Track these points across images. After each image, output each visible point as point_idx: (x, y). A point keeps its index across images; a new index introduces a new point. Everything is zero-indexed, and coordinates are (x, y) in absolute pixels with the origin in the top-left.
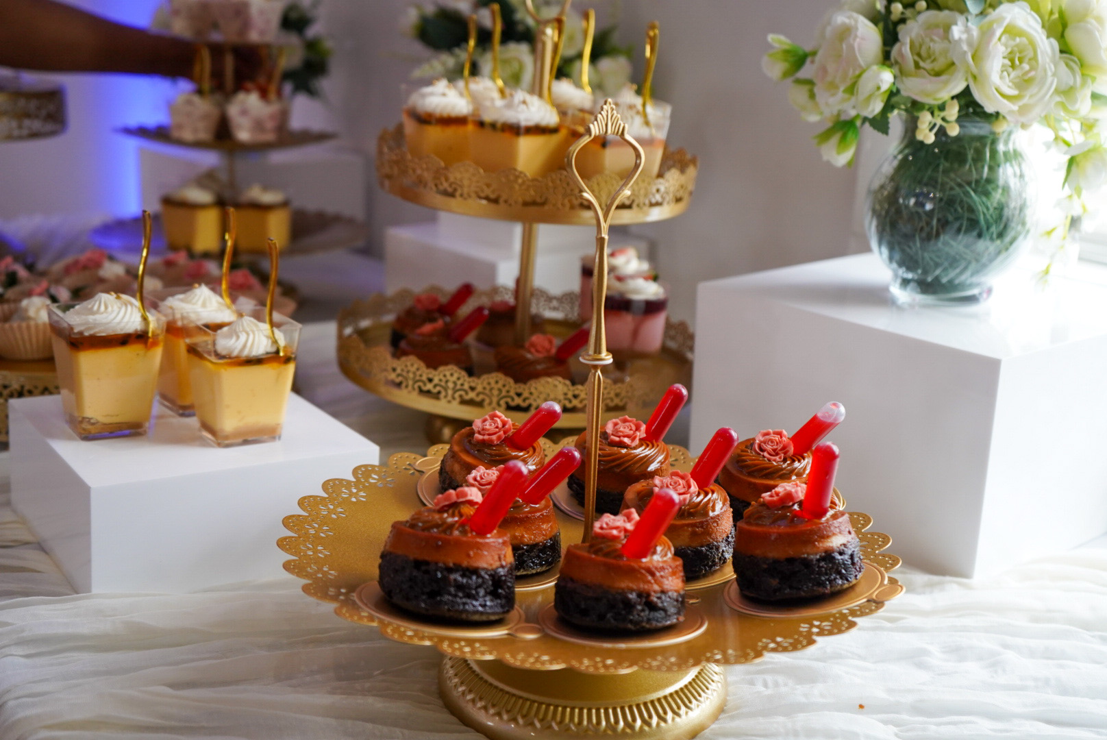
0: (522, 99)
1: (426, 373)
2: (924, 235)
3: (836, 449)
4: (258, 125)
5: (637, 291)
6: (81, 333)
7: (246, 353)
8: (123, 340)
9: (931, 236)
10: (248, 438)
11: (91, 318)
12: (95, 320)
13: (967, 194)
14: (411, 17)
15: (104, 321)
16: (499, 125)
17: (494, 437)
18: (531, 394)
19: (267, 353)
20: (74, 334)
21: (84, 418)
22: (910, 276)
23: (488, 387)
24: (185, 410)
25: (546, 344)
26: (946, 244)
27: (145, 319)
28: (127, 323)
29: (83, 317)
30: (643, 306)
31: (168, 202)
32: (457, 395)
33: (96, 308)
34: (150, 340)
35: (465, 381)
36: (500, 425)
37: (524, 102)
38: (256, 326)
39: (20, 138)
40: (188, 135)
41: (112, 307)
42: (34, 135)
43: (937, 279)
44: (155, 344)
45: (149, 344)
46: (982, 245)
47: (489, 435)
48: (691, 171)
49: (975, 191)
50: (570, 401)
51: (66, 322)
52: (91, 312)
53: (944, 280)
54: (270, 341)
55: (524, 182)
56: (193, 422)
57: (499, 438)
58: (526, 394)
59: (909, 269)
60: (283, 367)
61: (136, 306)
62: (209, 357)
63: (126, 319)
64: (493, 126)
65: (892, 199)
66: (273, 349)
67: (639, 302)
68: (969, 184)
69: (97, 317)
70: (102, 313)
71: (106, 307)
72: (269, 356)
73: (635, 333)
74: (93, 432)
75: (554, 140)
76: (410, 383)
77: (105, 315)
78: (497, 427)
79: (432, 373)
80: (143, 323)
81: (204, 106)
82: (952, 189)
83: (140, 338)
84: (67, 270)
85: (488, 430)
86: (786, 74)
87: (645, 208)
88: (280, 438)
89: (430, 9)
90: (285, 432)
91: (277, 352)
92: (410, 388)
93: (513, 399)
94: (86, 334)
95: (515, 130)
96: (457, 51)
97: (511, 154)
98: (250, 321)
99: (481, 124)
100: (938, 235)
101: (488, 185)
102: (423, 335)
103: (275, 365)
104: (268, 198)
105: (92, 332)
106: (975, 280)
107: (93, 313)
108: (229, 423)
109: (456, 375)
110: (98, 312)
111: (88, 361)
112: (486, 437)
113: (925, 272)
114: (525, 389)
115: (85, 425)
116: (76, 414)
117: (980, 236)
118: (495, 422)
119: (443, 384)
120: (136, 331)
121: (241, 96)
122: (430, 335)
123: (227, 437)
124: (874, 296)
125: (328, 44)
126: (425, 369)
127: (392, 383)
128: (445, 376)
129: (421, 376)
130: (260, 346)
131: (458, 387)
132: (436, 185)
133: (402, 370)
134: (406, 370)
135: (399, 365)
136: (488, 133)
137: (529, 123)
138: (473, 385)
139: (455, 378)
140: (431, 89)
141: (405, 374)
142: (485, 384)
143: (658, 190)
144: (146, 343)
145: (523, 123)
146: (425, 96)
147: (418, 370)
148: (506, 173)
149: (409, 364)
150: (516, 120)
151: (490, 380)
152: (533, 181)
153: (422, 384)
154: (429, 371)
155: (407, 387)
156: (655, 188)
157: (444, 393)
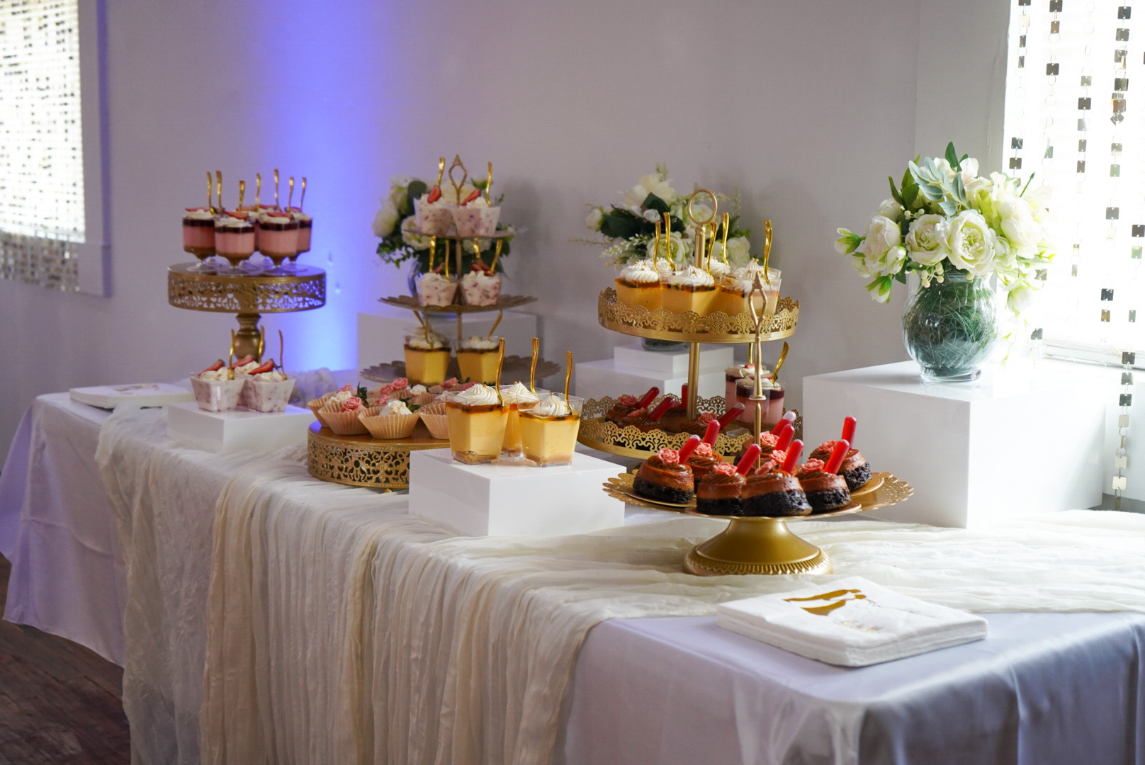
0: (692, 271)
1: (641, 435)
2: (933, 340)
6: (467, 405)
7: (556, 414)
8: (491, 408)
9: (937, 342)
10: (555, 462)
11: (474, 397)
13: (956, 316)
14: (597, 216)
15: (480, 399)
16: (680, 287)
19: (566, 414)
20: (464, 405)
21: (469, 452)
22: (929, 366)
24: (512, 453)
26: (947, 345)
27: (499, 398)
28: (492, 400)
29: (468, 397)
31: (407, 348)
33: (475, 391)
34: (503, 409)
35: (665, 438)
37: (694, 272)
38: (560, 401)
41: (483, 392)
43: (944, 366)
44: (505, 411)
45: (503, 411)
46: (967, 344)
48: (796, 310)
49: (960, 314)
50: (729, 449)
52: (472, 394)
53: (949, 367)
54: (567, 408)
55: (697, 318)
56: (521, 456)
59: (929, 361)
60: (574, 421)
61: (494, 392)
62: (537, 417)
63: (491, 398)
64: (676, 287)
65: (915, 321)
66: (569, 413)
68: (957, 310)
69: (476, 396)
70: (478, 395)
71: (481, 391)
72: (567, 416)
74: (472, 459)
75: (712, 293)
76: (631, 442)
77: (480, 396)
79: (644, 435)
80: (499, 400)
81: (445, 283)
82: (948, 313)
83: (499, 407)
86: (849, 251)
87: (769, 333)
89: (609, 210)
91: (571, 414)
94: (472, 405)
95: (690, 289)
97: (689, 303)
98: (556, 397)
99: (669, 286)
100: (941, 341)
101: (676, 322)
102: (633, 417)
103: (571, 420)
104: (484, 345)
105: (475, 404)
106: (966, 366)
107: (474, 395)
108: (547, 453)
109: (660, 435)
110: (476, 394)
111: (476, 420)
113: (937, 363)
115: (468, 457)
117: (965, 339)
119: (652, 441)
120: (496, 404)
121: (472, 275)
122: (637, 417)
123: (545, 461)
124: (913, 380)
126: (640, 432)
127: (619, 444)
128: (653, 436)
129: (637, 437)
130: (563, 411)
131: (661, 442)
132: (643, 323)
133: (626, 435)
134: (628, 434)
135: (623, 432)
136: (673, 291)
137: (698, 285)
138: (670, 440)
139: (659, 437)
140: (634, 266)
141: (627, 437)
142: (678, 440)
143: (776, 322)
144: (501, 410)
145: (695, 285)
146: (631, 270)
147: (636, 433)
148: (687, 314)
149: (630, 430)
150: (690, 283)
151: (681, 437)
152: (702, 318)
153: (638, 442)
154: (642, 434)
155: (628, 445)
156: (774, 320)
157: (652, 447)
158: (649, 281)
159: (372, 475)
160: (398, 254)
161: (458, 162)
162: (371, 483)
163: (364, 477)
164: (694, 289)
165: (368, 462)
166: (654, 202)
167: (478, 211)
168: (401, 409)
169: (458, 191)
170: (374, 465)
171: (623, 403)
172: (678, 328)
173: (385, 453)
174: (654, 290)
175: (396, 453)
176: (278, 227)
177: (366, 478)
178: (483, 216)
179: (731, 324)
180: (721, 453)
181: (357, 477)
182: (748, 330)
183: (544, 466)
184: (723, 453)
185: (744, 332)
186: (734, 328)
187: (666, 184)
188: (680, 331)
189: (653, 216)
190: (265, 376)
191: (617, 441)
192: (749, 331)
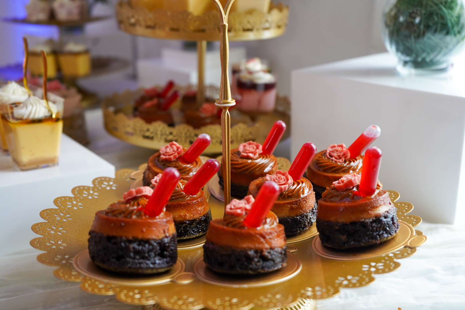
1: (146, 126)
2: (416, 35)
3: (379, 151)
5: (259, 78)
9: (419, 35)
13: (440, 9)
17: (172, 157)
19: (45, 117)
22: (408, 59)
23: (179, 132)
25: (210, 109)
26: (429, 38)
30: (263, 86)
32: (163, 137)
35: (167, 129)
36: (176, 150)
38: (38, 101)
43: (424, 60)
46: (448, 38)
47: (169, 155)
48: (286, 12)
49: (445, 7)
53: (428, 60)
54: (46, 110)
57: (175, 157)
59: (408, 55)
60: (55, 124)
62: (9, 120)
65: (396, 18)
66: (49, 114)
67: (261, 84)
68: (441, 3)
73: (260, 101)
76: (138, 132)
78: (174, 151)
79: (149, 126)
82: (431, 7)
85: (169, 153)
87: (261, 31)
88: (58, 164)
90: (61, 161)
91: (51, 116)
92: (138, 135)
93: (193, 138)
100: (424, 34)
103: (50, 123)
106: (444, 59)
108: (25, 157)
109: (162, 127)
112: (167, 157)
113: (417, 56)
114: (199, 132)
117: (448, 33)
118: (172, 148)
119: (155, 132)
122: (150, 107)
123: (25, 165)
124: (390, 72)
126: (145, 124)
128: (156, 127)
129: (143, 128)
130: (41, 113)
131: (163, 133)
135: (131, 123)
138: (171, 132)
141: (135, 128)
147: (141, 125)
149: (137, 122)
151: (180, 128)
152: (199, 18)
153: (144, 133)
157: (155, 137)
172: (176, 27)
183: (23, 170)
185: (238, 30)
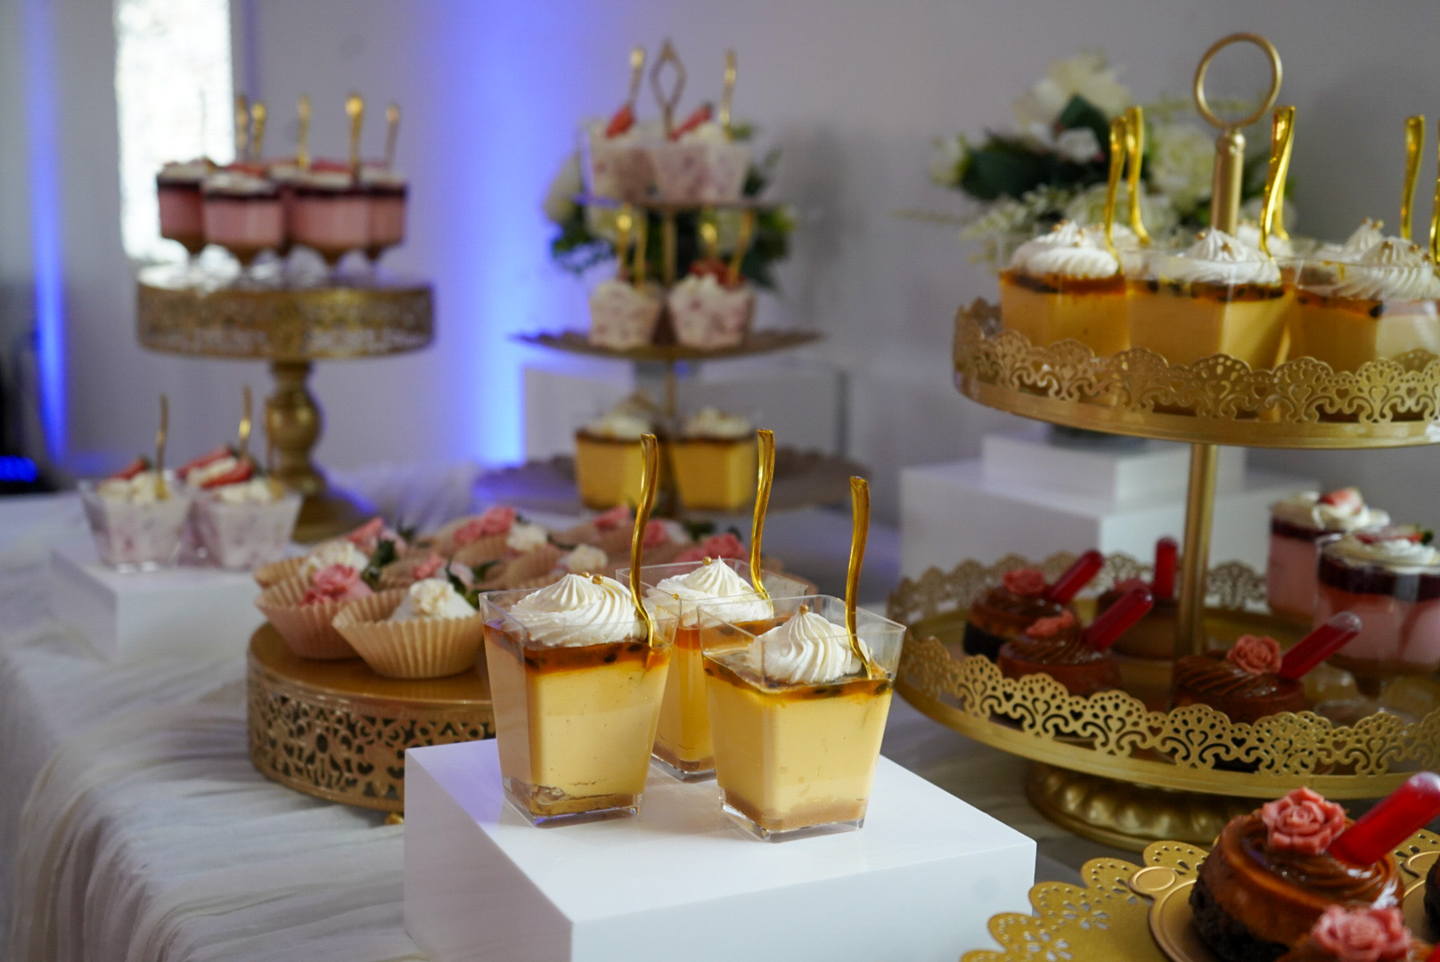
0: (1220, 243)
1: (1068, 703)
4: (717, 324)
5: (1402, 561)
6: (538, 642)
7: (814, 677)
8: (609, 654)
10: (810, 825)
11: (557, 617)
12: (564, 619)
14: (953, 154)
15: (579, 622)
16: (1187, 286)
17: (1316, 841)
18: (1260, 740)
19: (846, 675)
20: (531, 643)
21: (541, 788)
23: (1183, 729)
24: (692, 771)
25: (1265, 651)
27: (641, 616)
28: (616, 624)
29: (544, 615)
30: (1416, 584)
31: (584, 437)
32: (1125, 742)
33: (563, 598)
34: (652, 653)
35: (1140, 717)
36: (1320, 816)
37: (1225, 247)
38: (828, 629)
39: (378, 354)
40: (614, 340)
41: (590, 599)
42: (396, 350)
44: (658, 660)
45: (649, 660)
51: (519, 623)
52: (556, 606)
54: (850, 653)
55: (1240, 378)
56: (710, 789)
57: (1323, 842)
58: (1252, 741)
60: (874, 699)
61: (626, 596)
62: (753, 684)
63: (613, 619)
64: (1176, 288)
66: (856, 668)
67: (1411, 577)
69: (567, 614)
70: (575, 609)
71: (581, 599)
72: (849, 680)
73: (1406, 632)
74: (554, 812)
75: (1276, 307)
76: (1040, 719)
77: (579, 612)
78: (1314, 820)
79: (1080, 703)
80: (638, 625)
81: (639, 301)
83: (636, 649)
84: (459, 539)
85: (1298, 826)
88: (862, 823)
89: (978, 140)
90: (871, 813)
91: (863, 672)
92: (1038, 727)
93: (1228, 751)
95: (1219, 292)
96: (1030, 197)
97: (1212, 332)
98: (817, 619)
99: (1153, 286)
102: (1040, 637)
103: (862, 696)
104: (728, 428)
105: (559, 641)
107: (559, 608)
108: (784, 798)
109: (1124, 708)
110: (567, 606)
111: (556, 689)
112: (1298, 840)
114: (1249, 732)
115: (541, 800)
116: (529, 782)
118: (1309, 810)
119: (1100, 722)
120: (627, 638)
121: (690, 283)
122: (1054, 637)
123: (778, 824)
125: (790, 214)
126: (1066, 696)
127: (1005, 719)
128: (1104, 708)
129: (1059, 707)
130: (836, 663)
131: (1128, 728)
132: (1080, 388)
133: (1024, 698)
134: (1030, 697)
135: (1018, 688)
136: (1166, 301)
137: (1241, 282)
138: (1156, 724)
139: (1121, 713)
140: (1050, 238)
141: (1028, 704)
142: (1178, 724)
143: (1410, 392)
144: (644, 659)
145: (1232, 282)
146: (1047, 247)
147: (1053, 697)
148: (1208, 363)
149: (1036, 687)
150: (1218, 278)
151: (1187, 717)
152: (1256, 375)
153: (1060, 722)
154: (1074, 699)
155: (1032, 726)
156: (1404, 386)
157: (1101, 738)
158: (1092, 276)
159: (356, 774)
160: (582, 255)
161: (668, 54)
162: (356, 794)
163: (339, 779)
164: (1230, 293)
165: (346, 741)
166: (1082, 115)
167: (701, 149)
168: (441, 603)
169: (668, 111)
170: (360, 750)
171: (1012, 588)
172: (1182, 403)
173: (387, 722)
174: (1108, 300)
175: (413, 723)
176: (327, 194)
177: (343, 782)
178: (712, 159)
179: (1342, 394)
180: (1304, 765)
181: (323, 776)
182: (1387, 411)
184: (1312, 766)
185: (1376, 416)
186: (1350, 405)
187: (1108, 77)
188: (1189, 412)
189: (1081, 146)
190: (233, 494)
191: (1000, 711)
192: (1389, 415)
